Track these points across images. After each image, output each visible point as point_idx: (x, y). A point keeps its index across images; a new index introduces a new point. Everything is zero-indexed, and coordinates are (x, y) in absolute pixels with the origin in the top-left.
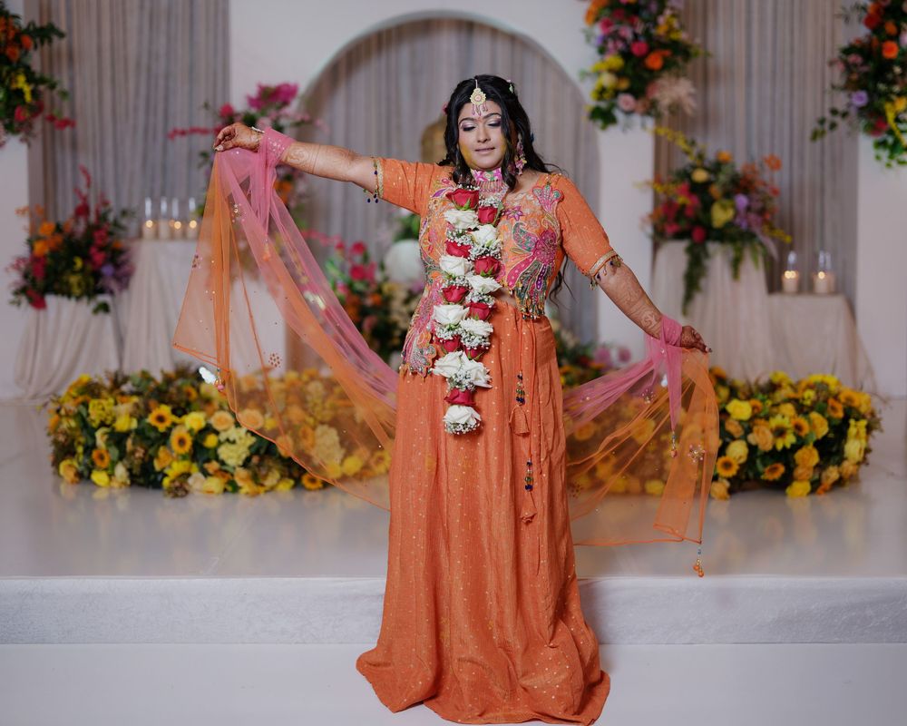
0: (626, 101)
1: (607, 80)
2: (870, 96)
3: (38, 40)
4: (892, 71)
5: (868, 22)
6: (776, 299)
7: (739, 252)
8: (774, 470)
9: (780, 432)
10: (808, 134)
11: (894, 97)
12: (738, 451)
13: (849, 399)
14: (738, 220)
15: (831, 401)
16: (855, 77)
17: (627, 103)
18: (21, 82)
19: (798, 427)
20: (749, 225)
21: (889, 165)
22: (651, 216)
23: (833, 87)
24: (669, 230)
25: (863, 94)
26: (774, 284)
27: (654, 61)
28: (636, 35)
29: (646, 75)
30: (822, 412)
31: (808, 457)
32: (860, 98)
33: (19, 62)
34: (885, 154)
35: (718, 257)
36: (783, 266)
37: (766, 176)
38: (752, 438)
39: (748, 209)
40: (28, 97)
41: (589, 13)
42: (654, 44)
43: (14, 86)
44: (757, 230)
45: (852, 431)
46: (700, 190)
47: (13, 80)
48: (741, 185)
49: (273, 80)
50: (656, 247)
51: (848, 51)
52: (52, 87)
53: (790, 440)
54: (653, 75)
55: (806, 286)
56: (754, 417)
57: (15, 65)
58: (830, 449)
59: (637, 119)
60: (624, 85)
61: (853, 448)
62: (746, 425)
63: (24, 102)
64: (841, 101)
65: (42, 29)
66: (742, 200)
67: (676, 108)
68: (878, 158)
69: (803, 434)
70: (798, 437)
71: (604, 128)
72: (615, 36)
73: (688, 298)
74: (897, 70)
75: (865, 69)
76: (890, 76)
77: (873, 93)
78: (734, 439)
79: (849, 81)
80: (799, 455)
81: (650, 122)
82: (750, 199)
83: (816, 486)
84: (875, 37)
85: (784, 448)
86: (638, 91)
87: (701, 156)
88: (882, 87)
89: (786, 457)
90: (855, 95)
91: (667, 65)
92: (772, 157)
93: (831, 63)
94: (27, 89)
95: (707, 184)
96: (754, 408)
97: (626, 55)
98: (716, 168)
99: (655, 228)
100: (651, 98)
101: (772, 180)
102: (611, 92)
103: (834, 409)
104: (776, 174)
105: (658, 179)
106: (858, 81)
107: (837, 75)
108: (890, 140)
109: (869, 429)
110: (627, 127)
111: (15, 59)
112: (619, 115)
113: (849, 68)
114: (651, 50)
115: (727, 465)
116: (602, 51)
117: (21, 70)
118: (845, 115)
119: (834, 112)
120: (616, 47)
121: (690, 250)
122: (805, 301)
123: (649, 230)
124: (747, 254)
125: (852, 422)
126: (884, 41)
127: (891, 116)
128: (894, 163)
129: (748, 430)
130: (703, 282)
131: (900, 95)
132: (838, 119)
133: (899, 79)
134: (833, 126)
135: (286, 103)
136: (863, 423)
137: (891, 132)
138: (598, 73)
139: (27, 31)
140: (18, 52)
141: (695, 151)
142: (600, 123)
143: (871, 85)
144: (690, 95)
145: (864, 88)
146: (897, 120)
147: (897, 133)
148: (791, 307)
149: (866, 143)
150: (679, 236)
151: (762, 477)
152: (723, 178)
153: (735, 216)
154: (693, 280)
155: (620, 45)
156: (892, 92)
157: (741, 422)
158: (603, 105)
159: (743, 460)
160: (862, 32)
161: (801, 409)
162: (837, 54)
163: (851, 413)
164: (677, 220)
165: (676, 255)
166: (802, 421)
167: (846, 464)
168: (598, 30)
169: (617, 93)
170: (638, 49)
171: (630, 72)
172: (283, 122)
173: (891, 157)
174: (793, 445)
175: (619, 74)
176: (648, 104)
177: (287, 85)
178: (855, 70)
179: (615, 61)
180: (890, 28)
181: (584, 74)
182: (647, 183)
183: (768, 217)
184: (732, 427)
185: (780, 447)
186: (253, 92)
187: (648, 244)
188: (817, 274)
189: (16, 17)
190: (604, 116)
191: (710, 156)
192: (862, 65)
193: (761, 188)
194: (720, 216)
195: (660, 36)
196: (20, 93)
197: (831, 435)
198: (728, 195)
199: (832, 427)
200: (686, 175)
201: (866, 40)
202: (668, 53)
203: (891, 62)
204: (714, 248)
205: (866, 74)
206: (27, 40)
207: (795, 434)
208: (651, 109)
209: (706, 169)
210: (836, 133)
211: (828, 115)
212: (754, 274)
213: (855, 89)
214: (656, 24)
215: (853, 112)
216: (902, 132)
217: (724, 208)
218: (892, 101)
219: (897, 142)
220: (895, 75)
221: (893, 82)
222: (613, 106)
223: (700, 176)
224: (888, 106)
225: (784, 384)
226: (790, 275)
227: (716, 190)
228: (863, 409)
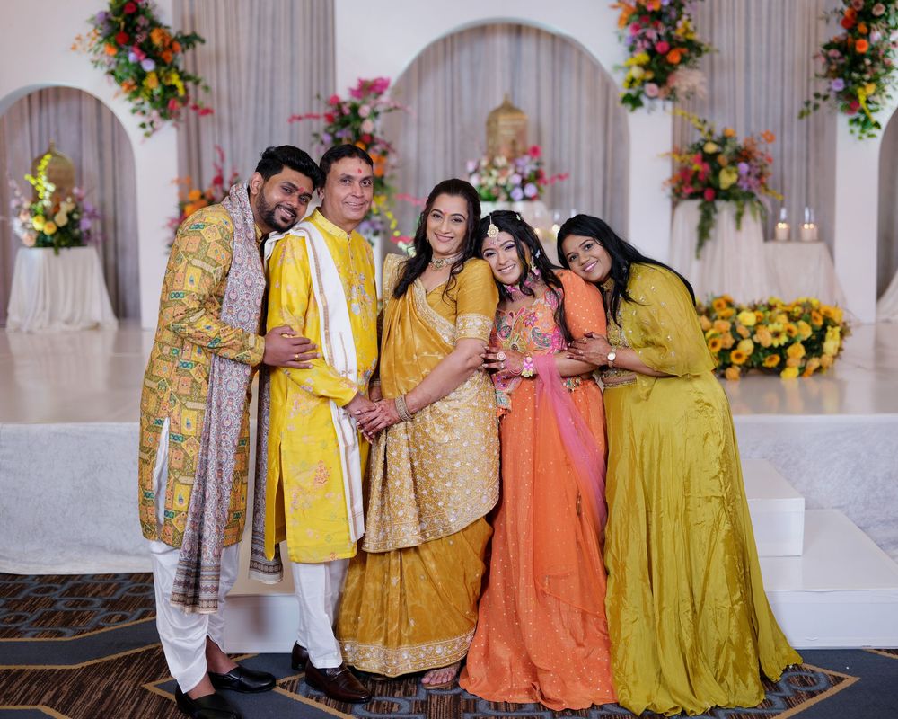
0: (651, 89)
1: (636, 72)
2: (846, 83)
3: (184, 45)
4: (863, 62)
5: (845, 23)
6: (771, 246)
7: (742, 206)
8: (772, 360)
9: (777, 335)
10: (796, 114)
11: (865, 83)
12: (746, 347)
13: (827, 312)
14: (741, 183)
15: (814, 313)
16: (834, 67)
17: (652, 91)
18: (175, 80)
19: (790, 331)
20: (750, 187)
21: (860, 138)
22: (671, 180)
23: (817, 76)
24: (687, 191)
25: (841, 81)
26: (769, 235)
27: (674, 57)
28: (659, 36)
29: (667, 68)
30: (807, 321)
31: (797, 351)
32: (838, 85)
33: (172, 63)
34: (857, 128)
35: (725, 211)
36: (776, 219)
37: (761, 148)
38: (756, 338)
39: (749, 173)
40: (181, 92)
41: (621, 19)
42: (674, 43)
43: (168, 83)
44: (755, 190)
45: (829, 334)
46: (710, 159)
47: (168, 78)
48: (742, 155)
49: (370, 76)
50: (674, 205)
51: (828, 47)
52: (197, 83)
53: (783, 340)
54: (673, 67)
55: (794, 236)
56: (758, 324)
57: (169, 65)
58: (814, 346)
59: (659, 103)
60: (650, 76)
61: (830, 345)
62: (752, 329)
63: (177, 95)
64: (823, 87)
65: (187, 37)
66: (744, 167)
67: (691, 94)
68: (852, 132)
69: (793, 335)
70: (790, 338)
71: (632, 110)
72: (643, 37)
73: (701, 244)
74: (868, 62)
75: (841, 61)
76: (862, 67)
77: (848, 80)
78: (742, 338)
79: (829, 70)
80: (790, 350)
81: (669, 105)
82: (751, 166)
83: (802, 371)
84: (850, 35)
85: (780, 346)
86: (660, 81)
87: (710, 133)
88: (855, 75)
89: (781, 351)
90: (833, 82)
91: (684, 60)
92: (767, 133)
93: (815, 57)
94: (180, 85)
95: (716, 154)
96: (758, 317)
97: (652, 52)
98: (723, 141)
99: (674, 190)
100: (671, 86)
101: (767, 150)
102: (639, 82)
103: (816, 318)
104: (770, 147)
105: (676, 151)
106: (837, 71)
107: (820, 66)
108: (862, 118)
109: (842, 334)
110: (651, 109)
111: (168, 61)
112: (645, 100)
113: (829, 60)
114: (671, 48)
115: (739, 356)
116: (632, 49)
117: (173, 70)
118: (826, 98)
119: (817, 96)
120: (643, 46)
121: (702, 207)
122: (793, 246)
123: (669, 191)
124: (747, 208)
125: (829, 328)
126: (857, 39)
127: (862, 99)
128: (865, 136)
129: (754, 333)
130: (712, 232)
131: (870, 81)
132: (820, 101)
133: (869, 69)
134: (816, 107)
135: (380, 93)
136: (837, 329)
137: (862, 112)
138: (630, 67)
139: (176, 39)
140: (170, 55)
141: (706, 128)
142: (630, 106)
143: (847, 74)
144: (702, 83)
145: (841, 76)
146: (868, 102)
147: (867, 112)
148: (783, 252)
149: (843, 120)
150: (693, 196)
151: (764, 365)
152: (728, 149)
153: (738, 180)
154: (704, 231)
155: (647, 45)
156: (863, 80)
157: (748, 327)
158: (633, 92)
159: (750, 353)
160: (839, 32)
161: (792, 318)
162: (820, 49)
163: (828, 322)
164: (692, 183)
165: (691, 211)
166: (792, 326)
167: (824, 357)
168: (628, 32)
169: (644, 82)
170: (661, 48)
171: (654, 66)
172: (380, 108)
173: (862, 131)
174: (786, 343)
175: (646, 67)
176: (669, 91)
177: (381, 79)
178: (833, 61)
179: (643, 57)
180: (862, 28)
181: (617, 68)
182: (667, 154)
183: (764, 180)
184: (742, 330)
185: (776, 345)
186: (354, 85)
187: (668, 203)
188: (803, 225)
189: (167, 27)
190: (634, 101)
191: (718, 133)
192: (840, 58)
193: (759, 157)
194: (726, 179)
195: (679, 37)
196: (173, 88)
197: (814, 337)
198: (733, 163)
199: (814, 331)
200: (699, 148)
201: (844, 38)
202: (685, 50)
203: (863, 55)
204: (720, 204)
205: (843, 65)
206: (177, 46)
207: (787, 336)
208: (672, 95)
209: (716, 143)
210: (819, 111)
211: (812, 98)
212: (752, 225)
213: (834, 78)
214: (675, 28)
215: (832, 95)
216: (872, 111)
217: (729, 173)
218: (863, 87)
219: (867, 119)
220: (866, 66)
221: (864, 72)
222: (640, 92)
223: (711, 148)
224: (860, 91)
225: (778, 305)
226: (782, 226)
227: (723, 159)
228: (837, 320)
